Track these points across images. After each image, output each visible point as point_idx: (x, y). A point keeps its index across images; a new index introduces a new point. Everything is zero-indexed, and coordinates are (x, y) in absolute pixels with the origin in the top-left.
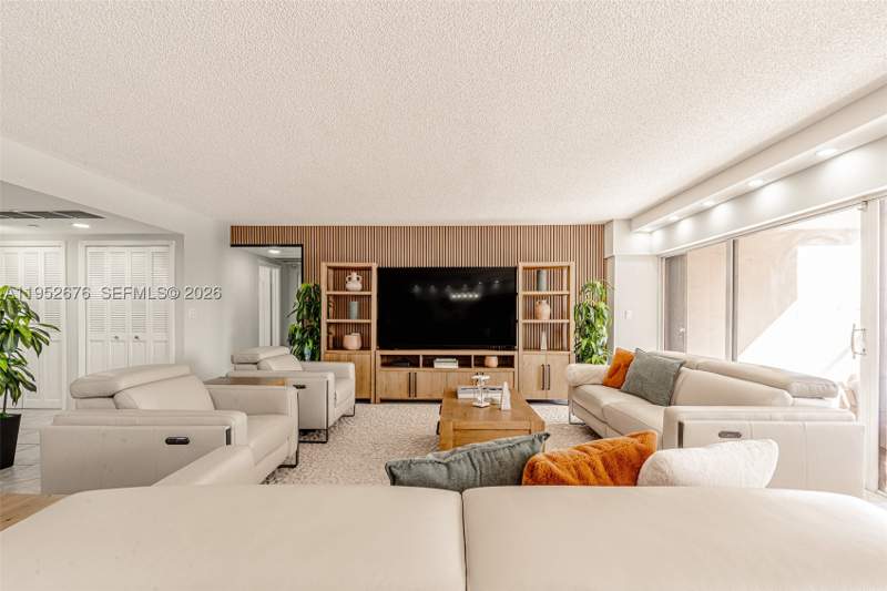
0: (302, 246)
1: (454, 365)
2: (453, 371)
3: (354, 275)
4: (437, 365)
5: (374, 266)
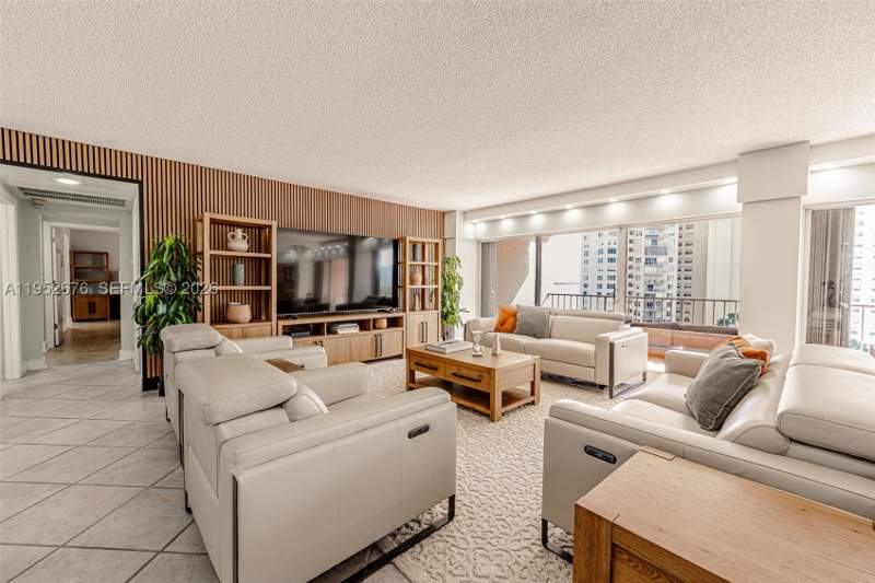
0: (141, 183)
1: (355, 330)
2: (356, 335)
3: (239, 232)
4: (340, 332)
5: (275, 224)
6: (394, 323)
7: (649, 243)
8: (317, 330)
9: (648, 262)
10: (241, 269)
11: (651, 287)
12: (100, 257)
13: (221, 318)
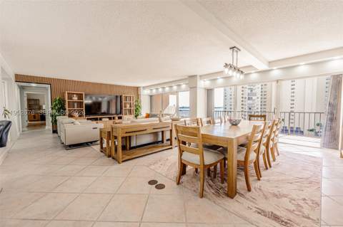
0: (51, 85)
3: (75, 95)
5: (84, 93)
6: (120, 118)
7: (249, 91)
8: (96, 119)
9: (249, 99)
10: (76, 104)
11: (250, 108)
12: (37, 101)
13: (70, 116)
